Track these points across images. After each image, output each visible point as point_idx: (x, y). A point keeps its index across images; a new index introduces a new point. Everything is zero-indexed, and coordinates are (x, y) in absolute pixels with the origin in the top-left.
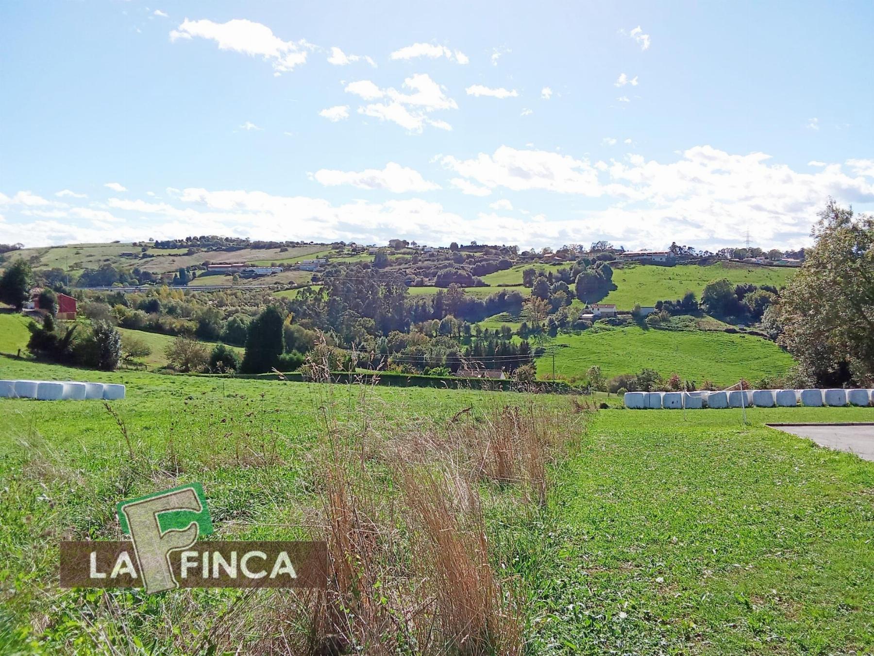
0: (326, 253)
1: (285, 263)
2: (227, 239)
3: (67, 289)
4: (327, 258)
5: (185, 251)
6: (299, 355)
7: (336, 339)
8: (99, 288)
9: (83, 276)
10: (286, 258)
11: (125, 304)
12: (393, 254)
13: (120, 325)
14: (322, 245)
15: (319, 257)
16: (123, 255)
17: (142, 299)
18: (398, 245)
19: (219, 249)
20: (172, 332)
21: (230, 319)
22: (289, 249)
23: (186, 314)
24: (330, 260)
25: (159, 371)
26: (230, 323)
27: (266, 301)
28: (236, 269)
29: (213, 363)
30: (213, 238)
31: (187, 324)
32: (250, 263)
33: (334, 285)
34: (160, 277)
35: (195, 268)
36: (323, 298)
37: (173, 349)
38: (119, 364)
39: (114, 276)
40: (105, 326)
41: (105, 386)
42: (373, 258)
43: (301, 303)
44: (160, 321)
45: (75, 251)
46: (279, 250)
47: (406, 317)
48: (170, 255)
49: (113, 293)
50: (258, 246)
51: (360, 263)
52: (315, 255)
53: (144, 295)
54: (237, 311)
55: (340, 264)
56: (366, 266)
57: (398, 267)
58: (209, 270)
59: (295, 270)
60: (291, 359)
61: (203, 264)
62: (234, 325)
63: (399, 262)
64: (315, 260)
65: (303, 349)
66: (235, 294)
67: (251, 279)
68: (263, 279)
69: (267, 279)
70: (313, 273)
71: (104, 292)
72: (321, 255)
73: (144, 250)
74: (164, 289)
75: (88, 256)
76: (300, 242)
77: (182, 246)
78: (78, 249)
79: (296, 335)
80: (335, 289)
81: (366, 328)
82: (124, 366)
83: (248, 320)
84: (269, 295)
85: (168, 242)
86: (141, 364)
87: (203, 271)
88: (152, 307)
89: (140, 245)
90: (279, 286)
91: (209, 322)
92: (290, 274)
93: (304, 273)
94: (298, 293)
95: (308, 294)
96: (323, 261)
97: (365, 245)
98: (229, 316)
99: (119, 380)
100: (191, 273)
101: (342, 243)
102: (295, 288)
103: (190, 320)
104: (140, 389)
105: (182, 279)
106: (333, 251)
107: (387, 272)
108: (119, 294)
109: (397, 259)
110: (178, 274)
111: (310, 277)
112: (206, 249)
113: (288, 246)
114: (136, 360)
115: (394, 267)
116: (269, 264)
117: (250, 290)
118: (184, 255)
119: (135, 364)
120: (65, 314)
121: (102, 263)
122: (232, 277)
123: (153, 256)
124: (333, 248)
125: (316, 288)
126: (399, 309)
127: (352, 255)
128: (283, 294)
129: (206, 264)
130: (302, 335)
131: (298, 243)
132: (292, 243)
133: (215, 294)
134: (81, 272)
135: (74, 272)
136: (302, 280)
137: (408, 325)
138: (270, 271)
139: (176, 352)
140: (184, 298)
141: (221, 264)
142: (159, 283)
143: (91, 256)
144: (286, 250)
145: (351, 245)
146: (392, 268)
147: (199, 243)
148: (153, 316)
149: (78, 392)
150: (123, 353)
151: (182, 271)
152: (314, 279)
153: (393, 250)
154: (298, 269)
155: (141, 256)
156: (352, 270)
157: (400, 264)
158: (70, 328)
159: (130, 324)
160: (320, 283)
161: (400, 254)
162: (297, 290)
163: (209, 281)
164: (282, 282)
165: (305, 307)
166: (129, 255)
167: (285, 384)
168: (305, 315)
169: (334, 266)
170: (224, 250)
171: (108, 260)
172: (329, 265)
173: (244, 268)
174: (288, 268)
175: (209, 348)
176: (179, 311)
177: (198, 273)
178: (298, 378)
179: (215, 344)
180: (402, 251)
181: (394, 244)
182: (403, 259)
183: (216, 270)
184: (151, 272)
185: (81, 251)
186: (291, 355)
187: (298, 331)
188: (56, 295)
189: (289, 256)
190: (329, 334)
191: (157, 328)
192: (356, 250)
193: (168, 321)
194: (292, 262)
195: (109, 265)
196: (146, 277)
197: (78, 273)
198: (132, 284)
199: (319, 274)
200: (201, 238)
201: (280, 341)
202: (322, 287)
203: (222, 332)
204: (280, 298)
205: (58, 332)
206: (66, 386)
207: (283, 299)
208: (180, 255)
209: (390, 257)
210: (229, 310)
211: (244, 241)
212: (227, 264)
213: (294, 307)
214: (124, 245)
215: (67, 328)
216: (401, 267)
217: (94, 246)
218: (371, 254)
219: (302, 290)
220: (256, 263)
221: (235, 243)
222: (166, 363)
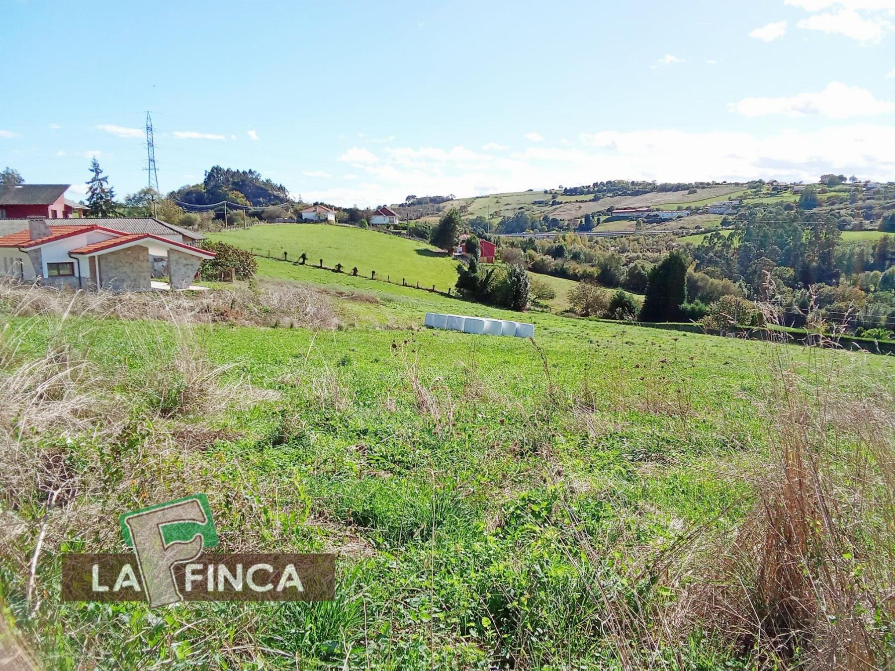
0: (741, 194)
1: (693, 206)
2: (633, 183)
3: (488, 235)
4: (741, 198)
5: (591, 196)
6: (702, 306)
7: (745, 290)
8: (513, 234)
9: (501, 223)
10: (694, 201)
11: (535, 250)
12: (824, 192)
13: (530, 269)
14: (737, 184)
15: (732, 198)
16: (535, 203)
17: (549, 245)
18: (831, 181)
19: (625, 194)
20: (575, 277)
21: (631, 265)
22: (698, 190)
23: (589, 260)
24: (744, 201)
25: (562, 314)
26: (630, 269)
27: (669, 248)
28: (640, 214)
29: (612, 309)
30: (619, 182)
31: (590, 270)
32: (655, 207)
33: (748, 229)
34: (566, 223)
35: (599, 213)
36: (732, 243)
37: (576, 294)
38: (528, 305)
39: (527, 223)
40: (518, 270)
41: (518, 325)
42: (797, 198)
43: (708, 250)
44: (565, 267)
45: (496, 200)
46: (688, 192)
47: (835, 267)
48: (577, 201)
49: (525, 239)
50: (665, 188)
51: (781, 204)
52: (727, 197)
53: (552, 241)
54: (638, 258)
55: (756, 206)
56: (788, 207)
57: (830, 208)
58: (612, 215)
59: (703, 213)
60: (693, 308)
61: (608, 210)
62: (634, 271)
63: (831, 201)
64: (727, 202)
65: (708, 298)
66: (637, 240)
67: (655, 224)
68: (667, 223)
69: (672, 224)
70: (723, 216)
71: (517, 238)
72: (734, 196)
73: (554, 197)
74: (570, 235)
75: (506, 205)
76: (711, 182)
77: (589, 193)
78: (498, 198)
79: (699, 283)
80: (749, 233)
81: (783, 279)
82: (532, 308)
83: (649, 267)
84: (672, 240)
85: (576, 189)
86: (546, 307)
87: (607, 217)
88: (558, 252)
90: (685, 231)
91: (611, 268)
92: (696, 218)
93: (712, 217)
94: (705, 238)
95: (716, 240)
96: (736, 203)
97: (788, 183)
98: (630, 262)
99: (528, 320)
100: (596, 218)
101: (760, 181)
102: (702, 233)
103: (593, 266)
104: (546, 329)
105: (586, 225)
106: (749, 191)
107: (814, 213)
108: (530, 240)
109: (829, 198)
110: (583, 220)
111: (720, 221)
112: (611, 195)
113: (697, 187)
114: (542, 302)
115: (824, 208)
116: (675, 208)
117: (653, 235)
118: (590, 201)
119: (541, 306)
120: (485, 258)
121: (517, 211)
122: (635, 222)
123: (561, 203)
124: (750, 188)
125: (726, 233)
126: (825, 258)
127: (772, 195)
128: (688, 239)
129: (610, 210)
130: (706, 284)
131: (708, 184)
132: (702, 184)
133: (617, 239)
134: (500, 219)
135: (493, 220)
136: (710, 224)
137: (837, 276)
138: (675, 215)
139: (578, 297)
140: (588, 244)
141: (625, 209)
142: (566, 229)
143: (508, 204)
144: (695, 192)
145: (772, 184)
146: (821, 209)
147: (605, 188)
148: (559, 261)
149: (495, 329)
150: (531, 296)
151: (587, 217)
152: (725, 223)
153: (825, 187)
154: (707, 212)
155: (551, 203)
156: (771, 212)
157: (833, 204)
158: (489, 271)
159: (538, 268)
160: (731, 227)
161: (834, 191)
162: (704, 235)
163: (613, 226)
164: (687, 227)
165: (711, 254)
166: (540, 203)
167: (685, 335)
168: (710, 262)
169: (749, 208)
170: (629, 195)
171: (522, 208)
172: (742, 207)
173: (648, 213)
174: (696, 211)
175: (609, 294)
176: (582, 257)
177: (603, 218)
178: (699, 330)
179: (615, 291)
180: (837, 188)
181: (827, 180)
182: (837, 197)
183: (620, 215)
184: (559, 219)
185: (500, 200)
186: (693, 305)
187: (703, 279)
188: (479, 240)
189: (698, 198)
190: (738, 283)
191: (561, 273)
192: (777, 189)
193: (571, 266)
194: (700, 204)
195: (522, 213)
196: (554, 224)
197: (496, 221)
198: (541, 231)
199: (730, 218)
200: (607, 183)
201: (683, 290)
202: (733, 231)
203: (622, 278)
204: (684, 244)
205: (480, 275)
206: (487, 323)
207: (688, 245)
208: (586, 201)
209: (819, 196)
210: (630, 256)
211: (650, 184)
212: (631, 208)
213: (699, 254)
214: (537, 193)
215: (487, 271)
216: (834, 207)
217: (512, 195)
218: (796, 193)
219: (709, 235)
220: (661, 207)
221: (641, 187)
222: (568, 306)
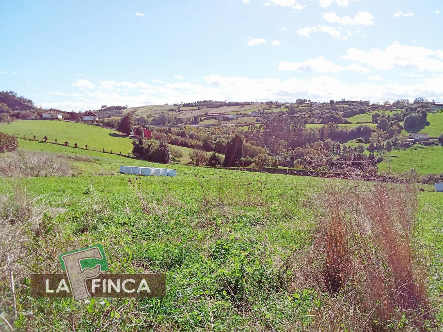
0: (263, 107)
1: (243, 113)
2: (216, 102)
3: (147, 126)
4: (264, 110)
5: (197, 108)
6: (250, 159)
7: (267, 151)
8: (160, 126)
9: (152, 120)
10: (244, 110)
11: (171, 133)
12: (298, 107)
13: (169, 143)
14: (262, 103)
15: (260, 109)
16: (170, 110)
17: (178, 131)
18: (301, 102)
19: (212, 107)
20: (191, 147)
21: (217, 140)
23: (198, 138)
24: (265, 111)
25: (187, 164)
26: (217, 142)
27: (234, 132)
28: (219, 116)
29: (210, 161)
30: (209, 101)
31: (198, 143)
32: (226, 113)
33: (267, 124)
34: (186, 120)
35: (201, 116)
36: (261, 130)
37: (193, 154)
38: (170, 161)
39: (166, 120)
40: (163, 143)
41: (168, 170)
42: (287, 109)
43: (250, 133)
44: (186, 141)
45: (149, 109)
46: (240, 106)
47: (304, 140)
48: (190, 110)
49: (166, 128)
50: (230, 105)
51: (280, 112)
52: (258, 108)
53: (179, 129)
54: (220, 137)
55: (270, 113)
56: (283, 114)
57: (300, 114)
58: (207, 117)
59: (247, 116)
60: (246, 160)
61: (205, 114)
62: (219, 143)
63: (301, 111)
64: (257, 111)
65: (252, 156)
66: (219, 129)
67: (227, 121)
68: (232, 121)
69: (234, 121)
70: (257, 118)
71: (162, 127)
72: (260, 108)
73: (179, 108)
74: (188, 126)
75: (155, 111)
76: (250, 102)
77: (195, 106)
78: (151, 108)
79: (248, 148)
80: (268, 125)
81: (283, 146)
82: (172, 162)
83: (226, 141)
84: (235, 129)
85: (189, 104)
86: (179, 161)
87: (205, 117)
88: (182, 134)
89: (177, 106)
90: (240, 124)
91: (208, 142)
92: (245, 118)
93: (252, 118)
94: (249, 128)
95: (254, 128)
96: (261, 111)
97: (283, 103)
98: (217, 139)
99: (171, 168)
100: (199, 118)
101: (271, 102)
102: (248, 125)
103: (199, 141)
105: (195, 121)
106: (267, 106)
107: (294, 116)
108: (169, 128)
109: (300, 109)
110: (194, 119)
111: (255, 119)
113: (244, 104)
114: (177, 159)
115: (298, 114)
116: (235, 113)
117: (226, 126)
118: (196, 110)
119: (176, 161)
120: (147, 138)
121: (161, 114)
122: (218, 120)
123: (182, 111)
124: (267, 105)
125: (258, 125)
126: (300, 136)
127: (277, 108)
128: (242, 128)
129: (206, 114)
130: (251, 149)
131: (249, 103)
132: (246, 102)
133: (210, 128)
134: (152, 118)
135: (149, 118)
136: (251, 121)
137: (305, 144)
138: (236, 117)
139: (194, 156)
140: (196, 130)
141: (213, 114)
142: (185, 123)
143: (156, 111)
144: (244, 106)
145: (276, 103)
146: (297, 114)
147: (203, 104)
148: (183, 139)
150: (171, 156)
151: (195, 118)
152: (257, 121)
153: (298, 105)
154: (249, 116)
155: (177, 110)
156: (276, 116)
157: (302, 112)
158: (150, 144)
159: (174, 143)
160: (260, 122)
161: (302, 106)
162: (249, 126)
163: (207, 122)
164: (241, 122)
165: (252, 135)
166: (172, 110)
167: (244, 172)
168: (252, 139)
169: (267, 114)
170: (214, 107)
171: (163, 113)
172: (264, 113)
173: (223, 116)
174: (244, 115)
175: (209, 154)
176: (194, 137)
177: (203, 118)
178: (249, 170)
179: (212, 153)
180: (303, 105)
181: (299, 102)
182: (304, 109)
183: (211, 117)
184: (182, 118)
185: (152, 109)
186: (246, 158)
188: (143, 129)
189: (245, 110)
190: (264, 148)
191: (185, 145)
192: (278, 105)
193: (189, 141)
194: (246, 112)
195: (164, 115)
196: (179, 121)
197: (151, 119)
198: (173, 124)
199: (260, 118)
200: (204, 101)
201: (241, 151)
202: (261, 124)
203: (214, 147)
204: (240, 130)
205: (145, 146)
206: (153, 170)
207: (242, 131)
208: (194, 110)
209: (296, 109)
210: (217, 136)
211: (224, 102)
212: (216, 114)
213: (246, 134)
214: (170, 106)
215: (148, 144)
216: (302, 113)
217: (157, 106)
218: (286, 107)
219: (251, 126)
220: (229, 113)
221: (219, 104)
222: (189, 161)
